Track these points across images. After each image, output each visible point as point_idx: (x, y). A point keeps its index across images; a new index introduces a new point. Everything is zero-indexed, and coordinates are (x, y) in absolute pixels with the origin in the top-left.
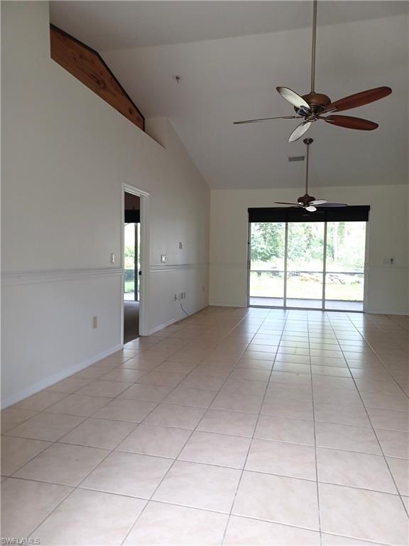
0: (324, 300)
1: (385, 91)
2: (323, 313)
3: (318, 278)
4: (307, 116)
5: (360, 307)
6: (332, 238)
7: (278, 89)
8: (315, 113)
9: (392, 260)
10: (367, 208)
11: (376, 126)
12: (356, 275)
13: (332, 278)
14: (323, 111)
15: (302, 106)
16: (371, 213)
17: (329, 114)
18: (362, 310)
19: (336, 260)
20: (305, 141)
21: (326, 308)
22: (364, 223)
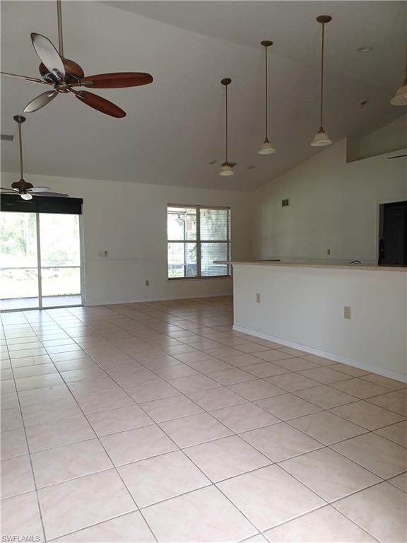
0: (40, 297)
1: (145, 79)
2: (41, 312)
3: (11, 274)
4: (57, 83)
5: (79, 301)
6: (23, 231)
7: (33, 36)
8: (67, 83)
9: (106, 252)
10: (79, 201)
11: (124, 114)
12: (52, 269)
13: (28, 273)
14: (76, 83)
15: (55, 70)
16: (84, 206)
17: (83, 88)
18: (81, 303)
19: (28, 253)
20: (16, 118)
21: (43, 306)
22: (77, 216)
